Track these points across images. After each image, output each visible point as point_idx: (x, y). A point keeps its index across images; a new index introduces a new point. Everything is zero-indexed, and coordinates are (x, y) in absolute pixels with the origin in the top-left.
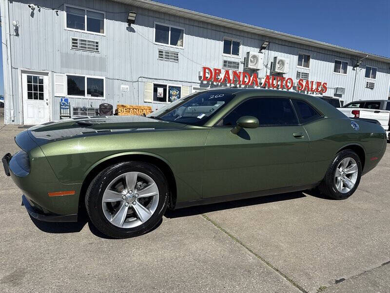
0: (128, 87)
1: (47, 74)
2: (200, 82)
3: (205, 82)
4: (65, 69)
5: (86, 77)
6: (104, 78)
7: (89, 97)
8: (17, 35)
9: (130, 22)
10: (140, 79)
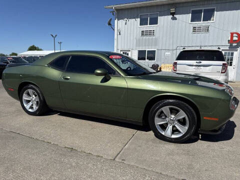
0: (169, 53)
1: (129, 51)
2: (229, 45)
3: (235, 44)
4: (138, 48)
5: (147, 50)
6: (156, 50)
7: (148, 61)
8: (120, 34)
9: (173, 14)
10: (178, 48)
